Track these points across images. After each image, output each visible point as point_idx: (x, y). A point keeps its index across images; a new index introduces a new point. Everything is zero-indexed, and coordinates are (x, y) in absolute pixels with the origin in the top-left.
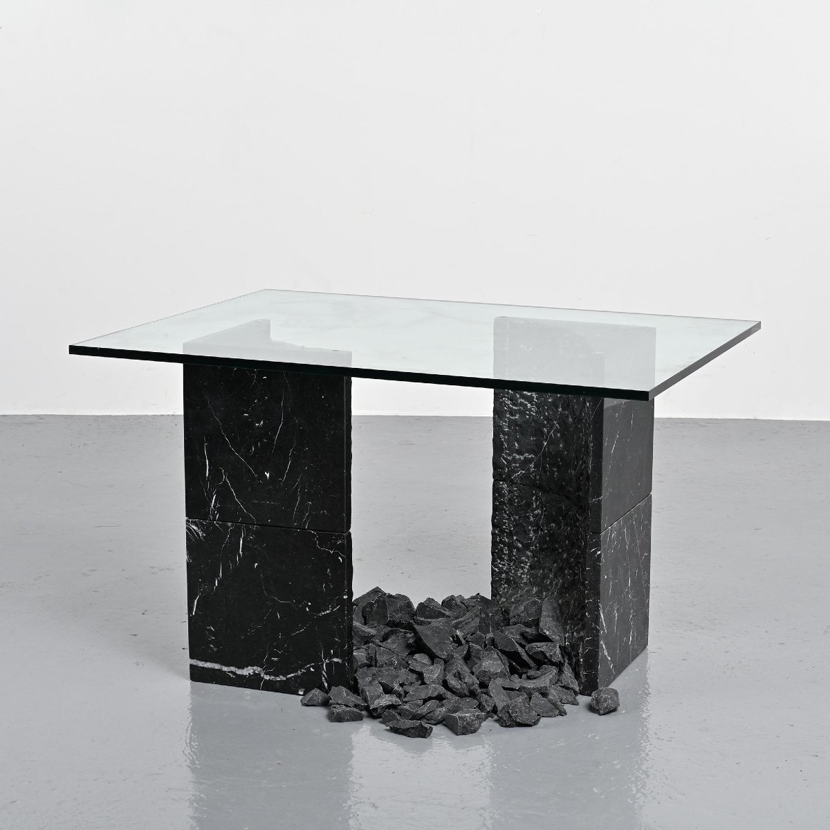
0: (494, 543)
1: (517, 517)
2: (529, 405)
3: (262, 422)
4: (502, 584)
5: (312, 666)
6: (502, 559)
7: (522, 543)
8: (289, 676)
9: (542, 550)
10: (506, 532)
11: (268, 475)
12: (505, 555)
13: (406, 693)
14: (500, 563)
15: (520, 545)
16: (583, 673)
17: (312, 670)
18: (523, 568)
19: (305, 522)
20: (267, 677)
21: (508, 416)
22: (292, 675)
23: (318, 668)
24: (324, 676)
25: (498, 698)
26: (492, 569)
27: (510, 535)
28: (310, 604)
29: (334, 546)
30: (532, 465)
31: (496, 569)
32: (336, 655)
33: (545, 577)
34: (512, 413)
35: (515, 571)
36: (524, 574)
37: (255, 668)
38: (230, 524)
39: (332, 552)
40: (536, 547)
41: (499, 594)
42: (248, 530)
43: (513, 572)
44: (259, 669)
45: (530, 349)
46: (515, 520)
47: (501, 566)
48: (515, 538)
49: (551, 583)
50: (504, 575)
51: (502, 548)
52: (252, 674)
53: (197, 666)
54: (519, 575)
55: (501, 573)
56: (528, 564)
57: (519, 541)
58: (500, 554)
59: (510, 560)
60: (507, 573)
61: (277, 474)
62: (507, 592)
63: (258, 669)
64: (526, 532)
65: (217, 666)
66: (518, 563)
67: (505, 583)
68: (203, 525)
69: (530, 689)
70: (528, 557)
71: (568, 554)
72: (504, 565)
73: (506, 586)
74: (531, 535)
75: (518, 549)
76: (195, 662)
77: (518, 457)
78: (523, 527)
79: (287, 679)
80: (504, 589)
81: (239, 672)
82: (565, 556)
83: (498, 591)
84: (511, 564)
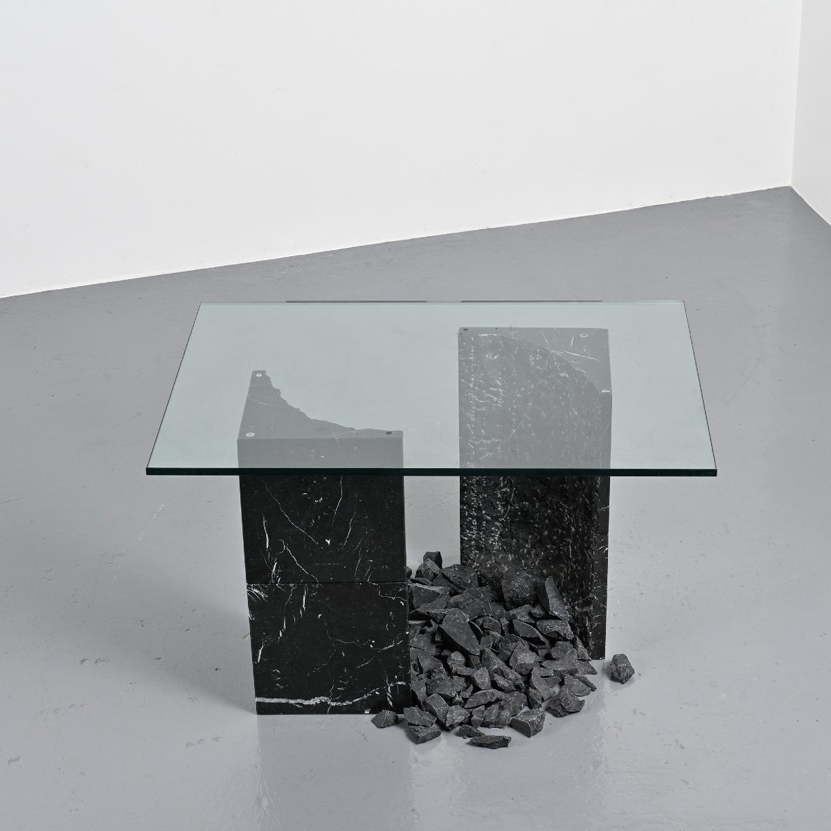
0: (463, 517)
1: (486, 495)
2: (495, 399)
3: (321, 499)
4: (473, 550)
5: (377, 691)
6: (472, 530)
7: (492, 517)
8: (355, 700)
9: (512, 522)
10: (474, 507)
11: (329, 542)
12: (474, 526)
13: (465, 700)
14: (469, 533)
15: (489, 518)
16: (591, 643)
17: (377, 693)
18: (493, 537)
19: (367, 576)
20: (334, 704)
21: (474, 408)
22: (358, 699)
23: (383, 692)
24: (389, 697)
25: (542, 689)
26: (461, 538)
27: (479, 509)
28: (373, 642)
29: (396, 593)
30: (499, 448)
31: (466, 538)
32: (400, 679)
33: (519, 546)
34: (478, 405)
35: (486, 539)
36: (495, 542)
37: (321, 698)
38: (291, 585)
39: (394, 598)
40: (506, 519)
41: (470, 559)
42: (310, 588)
43: (483, 540)
44: (326, 698)
45: (495, 357)
46: (483, 498)
47: (469, 535)
48: (484, 512)
49: (529, 553)
50: (473, 543)
51: (471, 522)
52: (318, 703)
53: (263, 703)
54: (490, 542)
55: (470, 540)
56: (499, 533)
57: (488, 515)
58: (469, 525)
59: (479, 530)
60: (476, 541)
61: (338, 539)
62: (479, 557)
63: (324, 699)
64: (495, 507)
65: (283, 701)
66: (489, 533)
67: (475, 549)
68: (265, 589)
69: (560, 671)
70: (497, 527)
71: (549, 532)
72: (473, 534)
73: (476, 552)
74: (499, 509)
75: (487, 521)
76: (260, 700)
77: (485, 441)
78: (492, 503)
79: (353, 703)
80: (475, 554)
81: (306, 703)
82: (546, 533)
83: (468, 555)
84: (481, 533)
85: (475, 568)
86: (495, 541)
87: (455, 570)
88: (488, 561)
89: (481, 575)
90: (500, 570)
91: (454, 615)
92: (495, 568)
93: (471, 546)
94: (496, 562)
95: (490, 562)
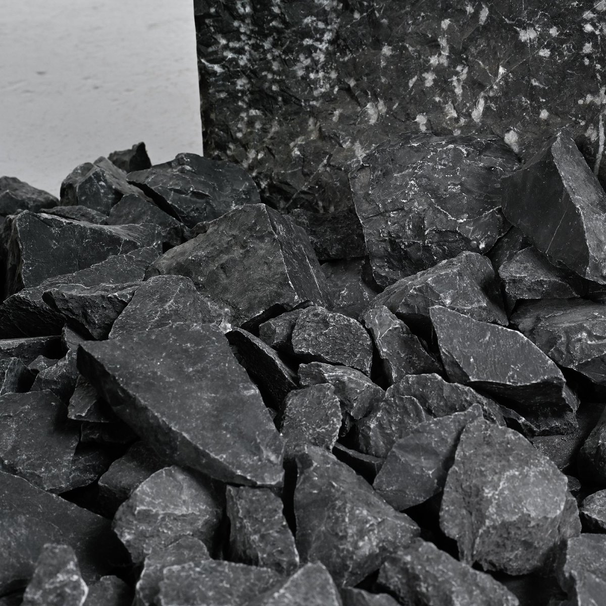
4: (241, 109)
6: (234, 35)
12: (242, 18)
14: (226, 47)
18: (309, 51)
31: (217, 68)
35: (284, 62)
36: (316, 70)
41: (235, 140)
43: (275, 66)
47: (230, 55)
50: (242, 83)
54: (300, 73)
56: (327, 36)
58: (226, 16)
59: (260, 32)
60: (252, 74)
62: (265, 130)
67: (250, 106)
72: (240, 51)
73: (253, 112)
80: (251, 122)
83: (227, 130)
84: (267, 45)
85: (251, 168)
86: (314, 67)
87: (182, 171)
88: (293, 136)
89: (271, 186)
90: (338, 159)
91: (163, 300)
92: (318, 155)
93: (234, 96)
94: (322, 136)
95: (300, 140)
